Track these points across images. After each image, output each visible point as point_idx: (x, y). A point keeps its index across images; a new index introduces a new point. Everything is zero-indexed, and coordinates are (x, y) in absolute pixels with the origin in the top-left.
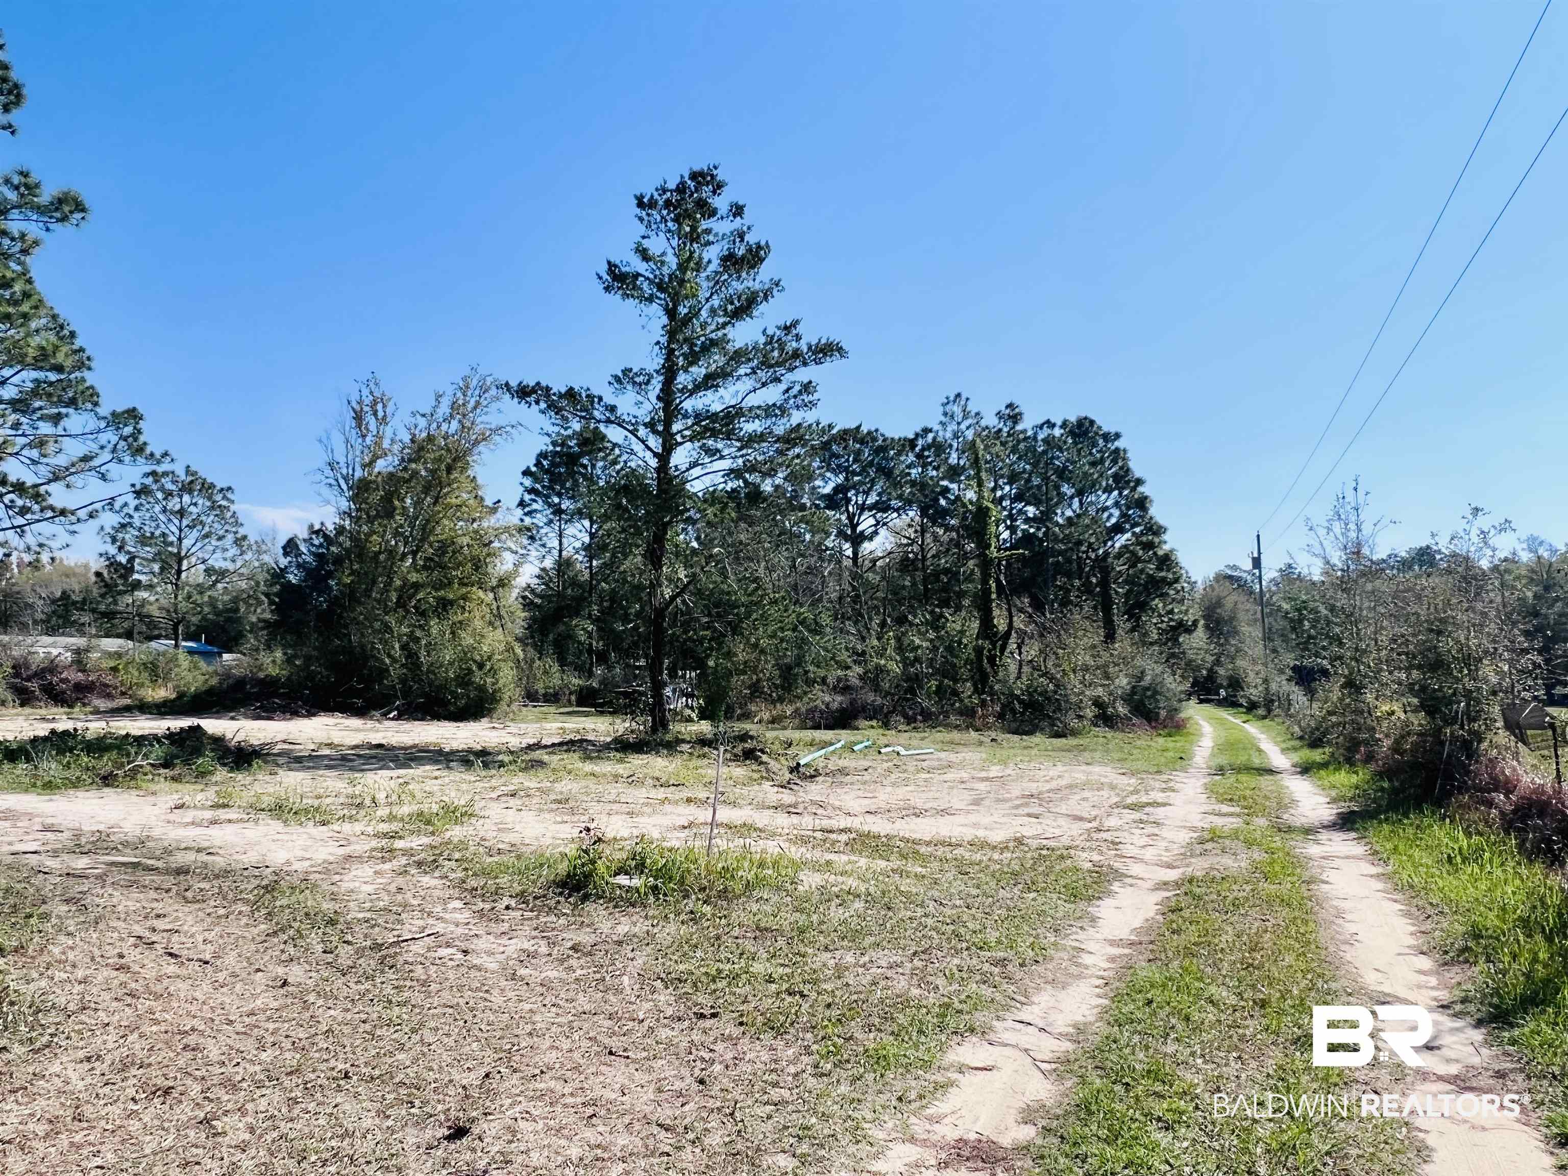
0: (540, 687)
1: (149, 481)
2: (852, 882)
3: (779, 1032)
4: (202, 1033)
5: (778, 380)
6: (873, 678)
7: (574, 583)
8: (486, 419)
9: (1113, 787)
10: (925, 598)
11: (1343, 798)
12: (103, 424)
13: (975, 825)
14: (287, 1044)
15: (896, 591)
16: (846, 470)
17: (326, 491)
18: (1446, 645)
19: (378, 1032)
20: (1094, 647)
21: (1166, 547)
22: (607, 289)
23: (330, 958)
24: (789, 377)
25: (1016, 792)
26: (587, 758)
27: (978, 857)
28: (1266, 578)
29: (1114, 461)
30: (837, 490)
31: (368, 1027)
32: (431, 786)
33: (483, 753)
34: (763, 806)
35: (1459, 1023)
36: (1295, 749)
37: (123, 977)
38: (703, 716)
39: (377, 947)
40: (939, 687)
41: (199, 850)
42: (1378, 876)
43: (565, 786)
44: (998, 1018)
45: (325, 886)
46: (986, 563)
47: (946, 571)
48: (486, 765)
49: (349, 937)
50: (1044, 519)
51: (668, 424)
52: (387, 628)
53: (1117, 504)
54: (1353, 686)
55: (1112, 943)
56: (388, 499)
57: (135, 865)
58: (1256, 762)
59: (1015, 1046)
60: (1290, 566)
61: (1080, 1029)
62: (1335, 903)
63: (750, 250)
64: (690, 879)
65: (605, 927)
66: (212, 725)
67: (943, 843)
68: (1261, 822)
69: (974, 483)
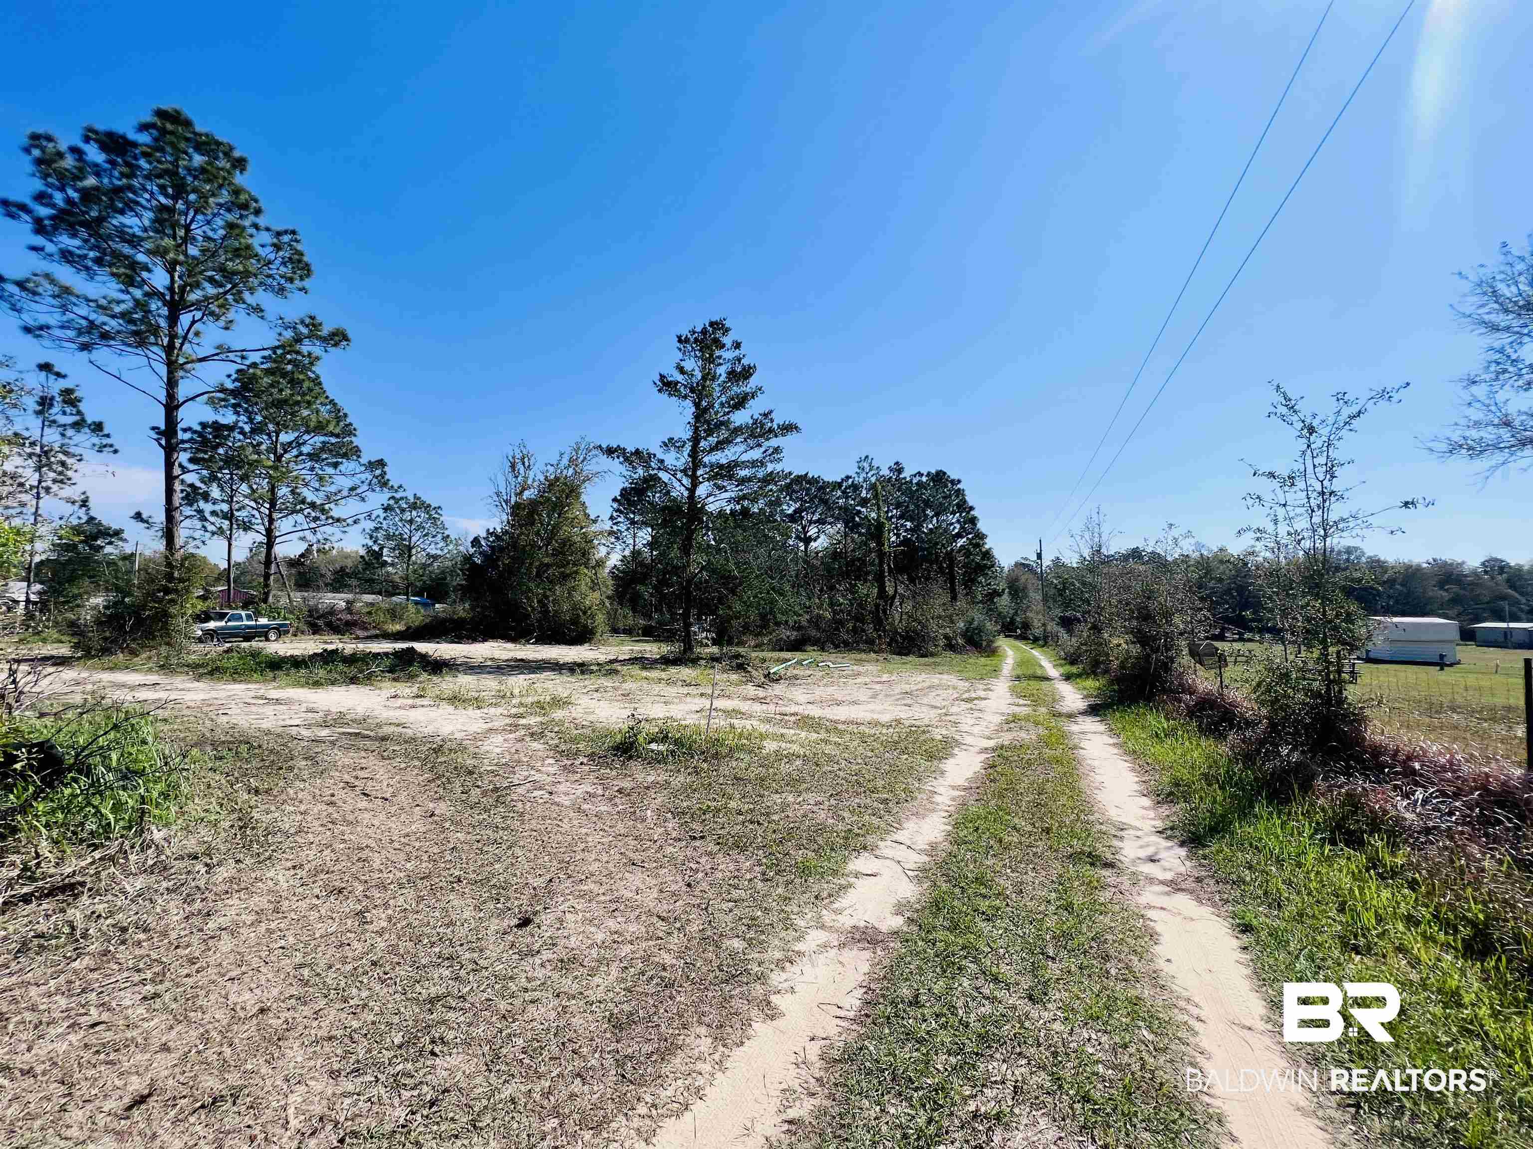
0: (621, 625)
1: (392, 502)
2: (795, 748)
3: (743, 850)
4: (372, 850)
5: (760, 445)
6: (816, 622)
7: (642, 564)
8: (590, 468)
9: (955, 688)
10: (847, 574)
11: (1091, 696)
12: (363, 468)
13: (872, 711)
14: (425, 858)
15: (829, 569)
16: (801, 499)
17: (494, 509)
18: (1153, 605)
19: (485, 849)
20: (944, 604)
21: (987, 547)
22: (660, 391)
23: (464, 797)
24: (767, 444)
25: (897, 691)
26: (644, 668)
27: (873, 731)
28: (1044, 565)
29: (957, 496)
30: (795, 511)
31: (480, 845)
32: (549, 685)
33: (582, 665)
34: (746, 699)
35: (1170, 844)
36: (1062, 665)
37: (331, 809)
38: (715, 642)
39: (496, 789)
40: (854, 627)
41: (398, 725)
42: (1114, 744)
43: (629, 685)
44: (882, 840)
45: (471, 749)
46: (881, 555)
47: (859, 559)
48: (583, 673)
49: (480, 783)
50: (916, 529)
51: (695, 471)
52: (530, 590)
53: (958, 521)
54: (1096, 628)
55: (954, 788)
56: (531, 513)
57: (357, 734)
58: (1039, 672)
59: (892, 859)
60: (1058, 558)
61: (933, 846)
62: (1089, 762)
63: (744, 368)
64: (695, 746)
65: (640, 777)
66: (421, 647)
67: (852, 722)
68: (1043, 710)
69: (875, 508)
